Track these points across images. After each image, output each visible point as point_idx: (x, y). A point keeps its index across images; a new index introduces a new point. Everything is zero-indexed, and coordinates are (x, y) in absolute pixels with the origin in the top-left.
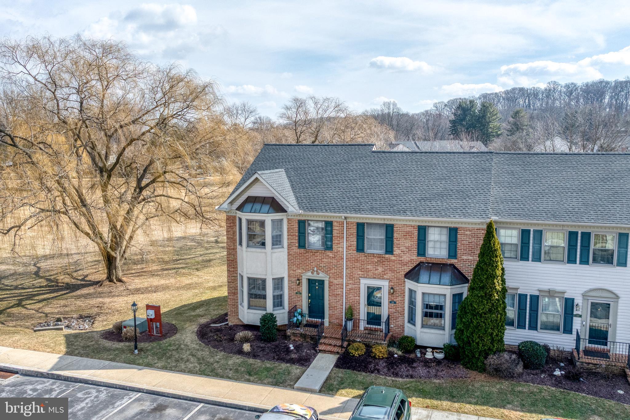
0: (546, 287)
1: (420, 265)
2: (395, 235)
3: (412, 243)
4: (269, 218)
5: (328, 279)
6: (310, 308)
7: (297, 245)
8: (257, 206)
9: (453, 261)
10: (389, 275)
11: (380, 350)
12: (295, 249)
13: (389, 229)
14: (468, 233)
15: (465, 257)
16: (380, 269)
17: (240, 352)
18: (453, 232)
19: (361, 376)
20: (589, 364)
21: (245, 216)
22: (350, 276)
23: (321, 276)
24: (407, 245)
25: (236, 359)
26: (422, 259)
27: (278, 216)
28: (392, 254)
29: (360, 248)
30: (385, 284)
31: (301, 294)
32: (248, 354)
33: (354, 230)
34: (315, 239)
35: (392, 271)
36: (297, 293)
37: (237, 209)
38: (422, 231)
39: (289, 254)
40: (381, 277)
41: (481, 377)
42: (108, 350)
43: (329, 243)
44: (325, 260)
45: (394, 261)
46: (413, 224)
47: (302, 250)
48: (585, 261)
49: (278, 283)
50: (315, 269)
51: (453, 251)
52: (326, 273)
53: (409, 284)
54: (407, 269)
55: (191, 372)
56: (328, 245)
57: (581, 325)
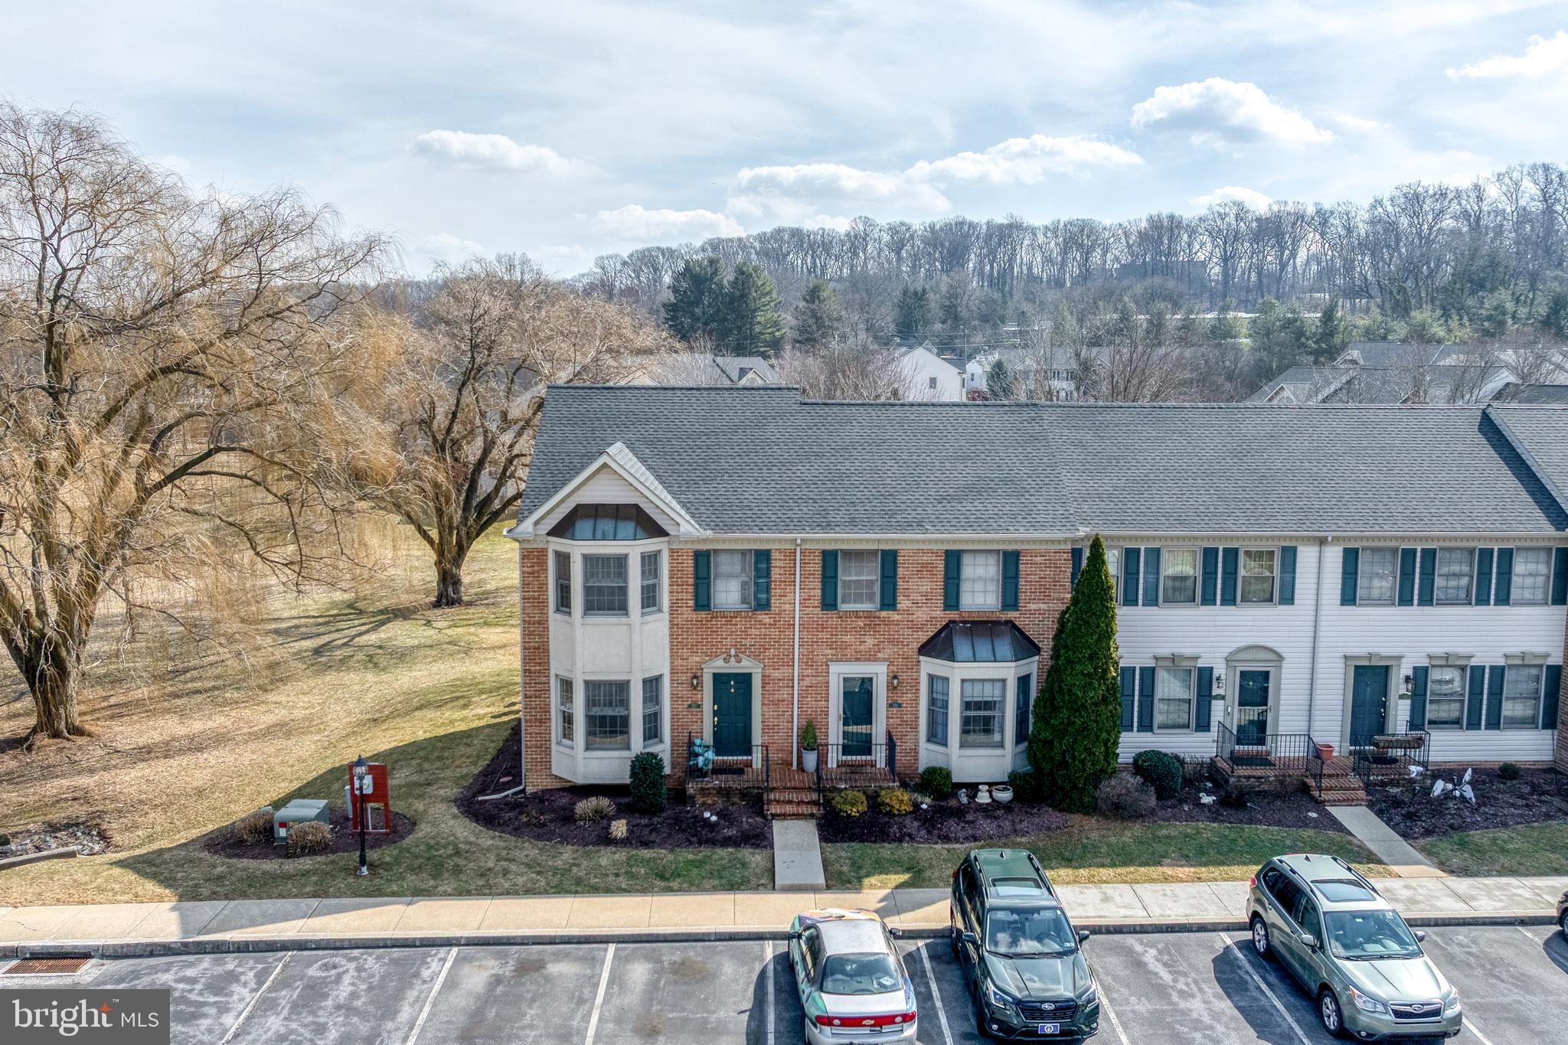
0: (1165, 651)
1: (950, 627)
2: (900, 571)
3: (933, 585)
4: (634, 549)
5: (760, 670)
6: (717, 735)
7: (691, 603)
8: (606, 525)
9: (1011, 615)
10: (888, 651)
11: (899, 799)
12: (688, 614)
13: (889, 560)
14: (1039, 559)
15: (1032, 606)
16: (870, 641)
17: (607, 840)
18: (1011, 561)
19: (886, 850)
20: (1248, 778)
21: (578, 549)
22: (808, 661)
23: (746, 665)
24: (923, 589)
25: (607, 857)
26: (953, 615)
27: (651, 545)
28: (895, 610)
29: (829, 603)
30: (879, 672)
31: (699, 706)
32: (625, 842)
33: (816, 567)
34: (728, 593)
35: (893, 642)
36: (690, 706)
37: (549, 534)
38: (953, 560)
39: (673, 625)
40: (871, 657)
41: (1091, 823)
43: (764, 596)
44: (754, 632)
45: (897, 623)
46: (934, 547)
47: (703, 615)
48: (1229, 600)
49: (652, 685)
50: (733, 652)
51: (1011, 596)
52: (757, 657)
53: (929, 666)
54: (924, 637)
55: (530, 891)
56: (760, 600)
57: (1225, 712)
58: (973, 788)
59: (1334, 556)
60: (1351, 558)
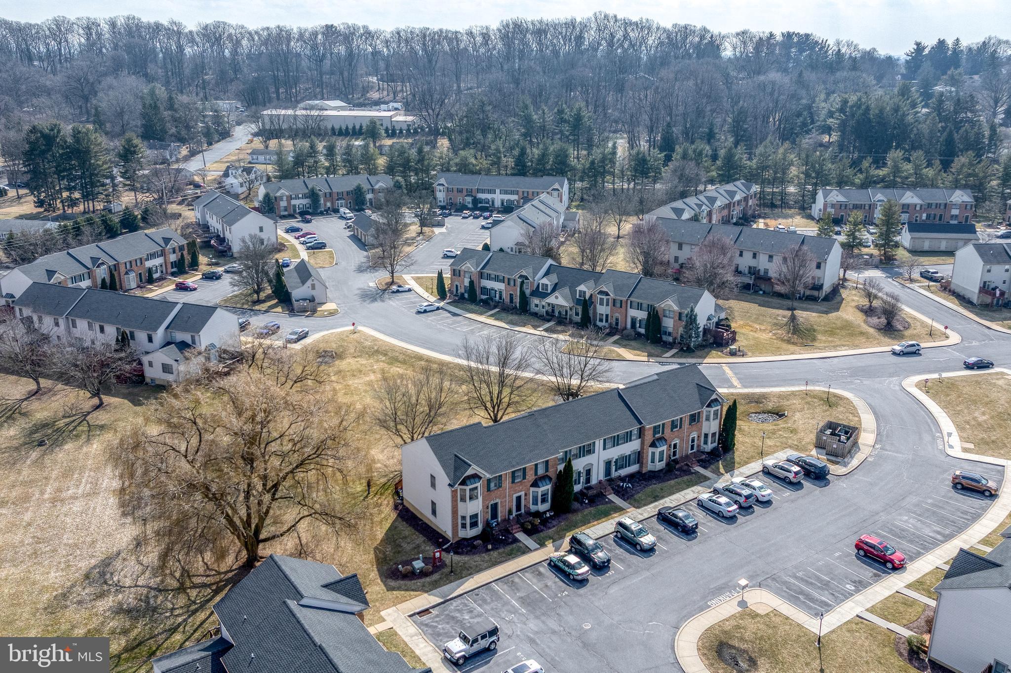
4: (479, 484)
5: (500, 501)
6: (491, 517)
7: (487, 491)
8: (472, 480)
9: (548, 474)
12: (486, 493)
13: (524, 469)
14: (552, 460)
16: (521, 488)
18: (547, 463)
19: (543, 534)
20: (588, 491)
21: (468, 488)
22: (509, 495)
23: (498, 500)
28: (526, 479)
30: (522, 493)
31: (489, 512)
34: (493, 485)
36: (487, 513)
37: (459, 485)
39: (484, 497)
42: (437, 581)
44: (498, 493)
45: (526, 482)
46: (533, 464)
50: (495, 498)
51: (547, 470)
52: (499, 498)
53: (532, 489)
56: (499, 486)
58: (545, 512)
59: (602, 442)
60: (605, 440)
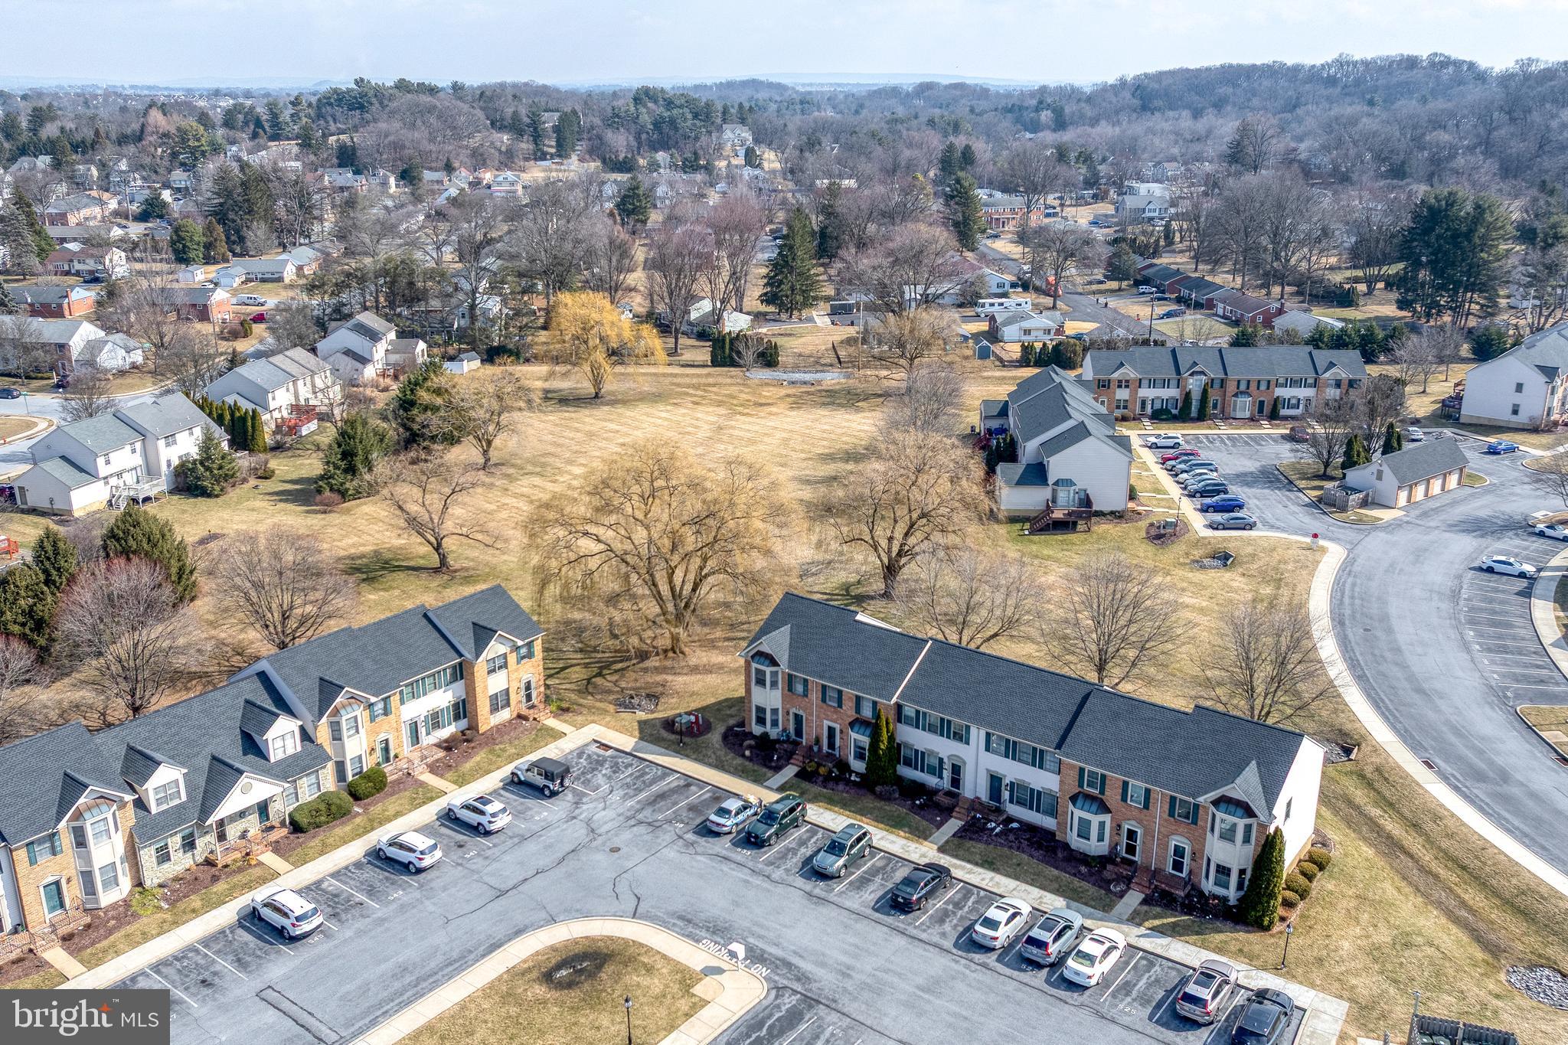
0: (928, 747)
1: (856, 720)
2: (843, 697)
3: (852, 704)
4: (769, 668)
5: (805, 716)
6: (793, 732)
8: (762, 659)
10: (840, 721)
11: (824, 770)
13: (840, 693)
16: (835, 716)
17: (743, 756)
18: (875, 704)
19: (804, 784)
22: (818, 717)
23: (801, 713)
24: (850, 705)
25: (739, 761)
26: (858, 716)
27: (775, 668)
28: (842, 709)
29: (824, 700)
30: (837, 727)
33: (820, 688)
34: (799, 688)
35: (842, 719)
37: (750, 657)
38: (858, 698)
40: (835, 721)
41: (871, 797)
42: (664, 740)
43: (806, 693)
44: (803, 703)
46: (852, 693)
47: (790, 693)
48: (949, 737)
49: (775, 711)
52: (804, 711)
53: (850, 730)
54: (850, 721)
55: (710, 765)
57: (947, 774)
58: (851, 773)
59: (982, 733)
60: (988, 735)
